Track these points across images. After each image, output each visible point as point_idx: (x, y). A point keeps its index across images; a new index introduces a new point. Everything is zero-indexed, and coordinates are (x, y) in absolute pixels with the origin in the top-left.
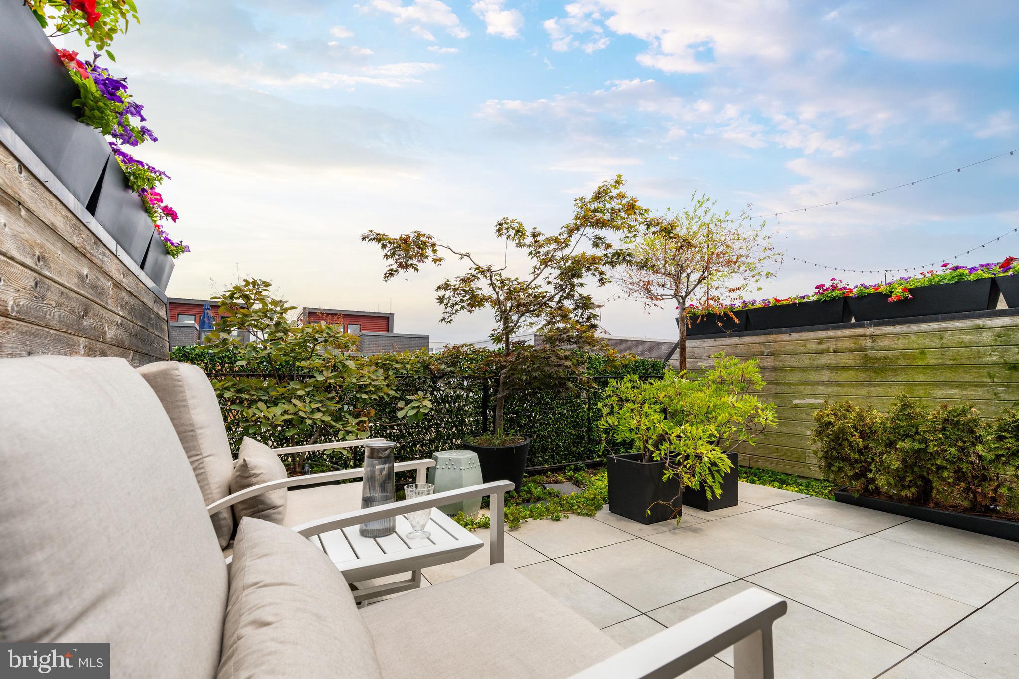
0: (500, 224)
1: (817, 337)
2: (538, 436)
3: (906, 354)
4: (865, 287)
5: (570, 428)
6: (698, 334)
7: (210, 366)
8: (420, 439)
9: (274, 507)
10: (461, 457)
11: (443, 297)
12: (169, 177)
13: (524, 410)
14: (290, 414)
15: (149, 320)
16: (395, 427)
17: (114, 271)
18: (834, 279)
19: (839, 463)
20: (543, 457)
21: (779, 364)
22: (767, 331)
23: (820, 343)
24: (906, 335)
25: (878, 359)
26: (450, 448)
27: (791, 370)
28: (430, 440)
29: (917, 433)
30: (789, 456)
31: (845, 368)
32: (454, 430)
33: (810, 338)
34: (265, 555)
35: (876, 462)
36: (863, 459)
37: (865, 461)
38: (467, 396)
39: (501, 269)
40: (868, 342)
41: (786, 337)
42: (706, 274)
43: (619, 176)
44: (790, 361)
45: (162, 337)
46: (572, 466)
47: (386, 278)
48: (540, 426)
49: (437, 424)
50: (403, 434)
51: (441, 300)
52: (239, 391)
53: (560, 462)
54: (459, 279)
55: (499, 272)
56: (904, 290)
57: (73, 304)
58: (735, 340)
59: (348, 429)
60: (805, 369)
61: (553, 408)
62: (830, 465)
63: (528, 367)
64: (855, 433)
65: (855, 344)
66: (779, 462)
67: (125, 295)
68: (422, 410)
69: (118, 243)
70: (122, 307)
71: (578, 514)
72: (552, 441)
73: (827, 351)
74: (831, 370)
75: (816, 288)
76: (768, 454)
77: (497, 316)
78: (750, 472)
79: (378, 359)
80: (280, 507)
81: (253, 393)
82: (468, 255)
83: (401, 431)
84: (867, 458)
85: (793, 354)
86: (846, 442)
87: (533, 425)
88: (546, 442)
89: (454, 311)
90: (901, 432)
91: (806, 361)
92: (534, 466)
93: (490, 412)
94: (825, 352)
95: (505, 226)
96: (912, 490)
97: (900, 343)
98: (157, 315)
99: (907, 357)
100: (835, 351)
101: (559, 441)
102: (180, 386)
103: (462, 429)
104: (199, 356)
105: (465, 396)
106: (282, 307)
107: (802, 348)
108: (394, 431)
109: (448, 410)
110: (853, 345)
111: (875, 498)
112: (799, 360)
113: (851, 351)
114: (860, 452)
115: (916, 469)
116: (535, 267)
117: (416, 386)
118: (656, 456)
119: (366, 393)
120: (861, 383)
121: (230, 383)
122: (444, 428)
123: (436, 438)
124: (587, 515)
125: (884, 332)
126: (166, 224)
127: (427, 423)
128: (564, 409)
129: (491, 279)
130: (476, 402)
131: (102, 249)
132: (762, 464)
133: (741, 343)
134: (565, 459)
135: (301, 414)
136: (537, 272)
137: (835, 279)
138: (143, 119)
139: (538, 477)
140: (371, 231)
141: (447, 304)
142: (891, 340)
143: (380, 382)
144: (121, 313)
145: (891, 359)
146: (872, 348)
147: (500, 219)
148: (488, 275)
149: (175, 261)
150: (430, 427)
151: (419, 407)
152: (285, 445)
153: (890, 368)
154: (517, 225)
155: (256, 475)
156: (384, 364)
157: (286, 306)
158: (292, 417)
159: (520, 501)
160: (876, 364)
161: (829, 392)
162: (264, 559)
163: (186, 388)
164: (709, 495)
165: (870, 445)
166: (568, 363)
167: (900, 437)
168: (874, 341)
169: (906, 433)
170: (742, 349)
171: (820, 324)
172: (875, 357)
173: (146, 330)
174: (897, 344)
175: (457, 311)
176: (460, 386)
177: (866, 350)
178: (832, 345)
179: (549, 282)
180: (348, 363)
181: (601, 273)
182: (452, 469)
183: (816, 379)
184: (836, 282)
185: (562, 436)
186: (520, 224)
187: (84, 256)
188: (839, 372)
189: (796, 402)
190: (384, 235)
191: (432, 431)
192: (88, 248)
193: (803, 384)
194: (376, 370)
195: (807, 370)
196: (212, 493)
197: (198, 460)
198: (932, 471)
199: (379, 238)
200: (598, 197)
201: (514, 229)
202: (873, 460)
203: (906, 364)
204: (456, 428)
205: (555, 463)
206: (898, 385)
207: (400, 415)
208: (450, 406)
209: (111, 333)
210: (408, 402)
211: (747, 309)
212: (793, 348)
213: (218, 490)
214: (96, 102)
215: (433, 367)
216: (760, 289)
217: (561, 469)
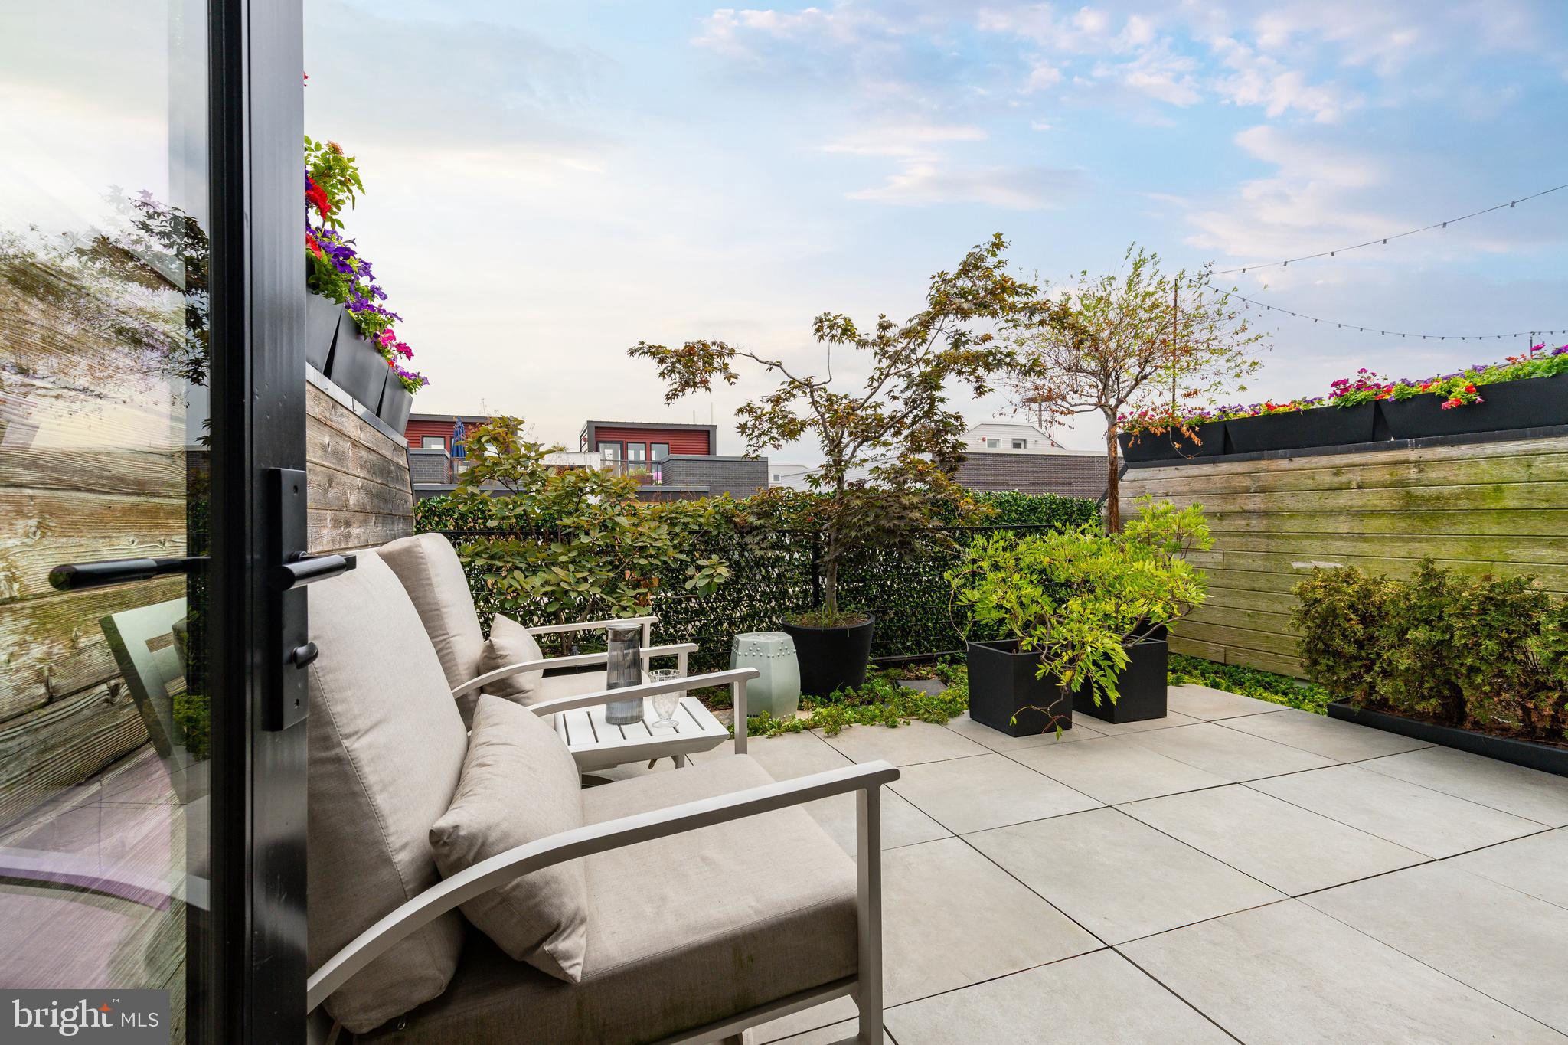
0: (821, 321)
1: (1332, 463)
2: (896, 614)
3: (1471, 492)
4: (1409, 384)
5: (944, 602)
6: (1152, 459)
7: (461, 523)
8: (727, 615)
9: (523, 692)
10: (769, 641)
11: (746, 424)
12: (400, 319)
13: (873, 576)
14: (552, 585)
15: (389, 473)
16: (693, 600)
17: (352, 430)
18: (1363, 370)
19: (1328, 659)
20: (903, 644)
21: (1274, 506)
22: (1254, 454)
23: (1336, 474)
24: (1472, 460)
25: (1427, 499)
26: (769, 629)
27: (1291, 516)
28: (740, 617)
29: (1440, 618)
30: (1285, 648)
31: (1374, 513)
32: (773, 603)
33: (1320, 466)
34: (497, 724)
35: (1384, 660)
36: (1363, 654)
37: (1367, 658)
38: (791, 557)
39: (825, 383)
40: (1412, 471)
41: (1284, 464)
42: (1148, 369)
43: (998, 236)
44: (1290, 502)
45: (405, 489)
46: (948, 657)
47: (670, 401)
48: (899, 599)
49: (749, 596)
50: (703, 608)
51: (743, 428)
52: (492, 557)
53: (930, 651)
54: (765, 399)
55: (823, 386)
56: (1468, 390)
57: (319, 478)
58: (1206, 469)
59: (623, 603)
60: (1312, 514)
61: (918, 574)
62: (1315, 662)
63: (859, 520)
64: (1352, 616)
65: (1391, 474)
66: (1270, 656)
67: (364, 453)
68: (715, 580)
69: (354, 396)
70: (362, 467)
71: (925, 720)
72: (917, 620)
73: (1347, 486)
74: (1354, 516)
75: (1332, 385)
76: (1252, 645)
77: (826, 446)
78: (1223, 671)
79: (662, 512)
80: (529, 691)
81: (509, 559)
82: (779, 365)
83: (700, 604)
84: (1371, 654)
85: (1294, 490)
86: (1336, 630)
87: (889, 597)
88: (908, 622)
89: (761, 444)
90: (1418, 616)
91: (1314, 501)
92: (890, 655)
93: (823, 579)
94: (1344, 487)
95: (826, 324)
96: (1434, 701)
97: (1463, 474)
98: (398, 466)
99: (1473, 496)
100: (1360, 487)
101: (928, 620)
102: (424, 564)
103: (785, 603)
104: (448, 510)
105: (787, 558)
106: (537, 451)
107: (1310, 482)
108: (692, 605)
109: (764, 577)
110: (1388, 477)
111: (1385, 714)
112: (1303, 499)
113: (1385, 486)
114: (1360, 645)
115: (1438, 671)
116: (872, 379)
117: (718, 544)
118: (1026, 644)
119: (646, 557)
120: (1399, 537)
121: (482, 547)
122: (760, 601)
123: (749, 615)
124: (937, 722)
125: (1438, 457)
126: (402, 362)
127: (735, 595)
128: (935, 575)
129: (812, 397)
130: (804, 565)
131: (340, 410)
132: (1244, 660)
133: (1215, 473)
134: (938, 647)
135: (564, 585)
136: (876, 384)
137: (1366, 371)
138: (372, 278)
139: (892, 671)
140: (643, 343)
141: (751, 434)
142: (1447, 469)
143: (665, 542)
144: (361, 475)
145: (1448, 499)
146: (1418, 482)
147: (820, 314)
148: (808, 390)
149: (413, 396)
150: (740, 599)
151: (712, 575)
152: (554, 622)
153: (1445, 514)
154: (842, 322)
155: (505, 657)
156: (671, 518)
157: (542, 449)
158: (554, 588)
159: (857, 701)
160: (1424, 508)
161: (1350, 550)
162: (494, 727)
163: (429, 565)
164: (1097, 699)
165: (1377, 634)
166: (916, 514)
167: (1416, 623)
168: (1421, 471)
169: (1425, 617)
170: (1218, 483)
171: (1337, 444)
172: (1423, 497)
173: (387, 486)
174: (1458, 475)
175: (764, 443)
176: (778, 545)
177: (1408, 485)
178: (1355, 477)
179: (895, 398)
180: (618, 519)
181: (978, 379)
182: (757, 657)
183: (1329, 530)
184: (1366, 375)
185: (933, 614)
186: (847, 321)
187: (325, 424)
188: (1365, 520)
189: (1297, 565)
190: (660, 347)
191: (743, 604)
192: (328, 415)
193: (1308, 537)
194: (659, 527)
195: (1315, 516)
196: (460, 674)
197: (445, 640)
198: (1462, 674)
199: (655, 352)
200: (965, 270)
201: (839, 327)
202: (1379, 656)
203: (1471, 507)
204: (776, 601)
205: (921, 653)
206: (1457, 540)
207: (689, 585)
208: (767, 572)
209: (353, 500)
210: (699, 568)
211: (1225, 419)
212: (1295, 482)
213: (466, 672)
214: (329, 276)
215: (737, 519)
216: (1243, 388)
217: (930, 661)
